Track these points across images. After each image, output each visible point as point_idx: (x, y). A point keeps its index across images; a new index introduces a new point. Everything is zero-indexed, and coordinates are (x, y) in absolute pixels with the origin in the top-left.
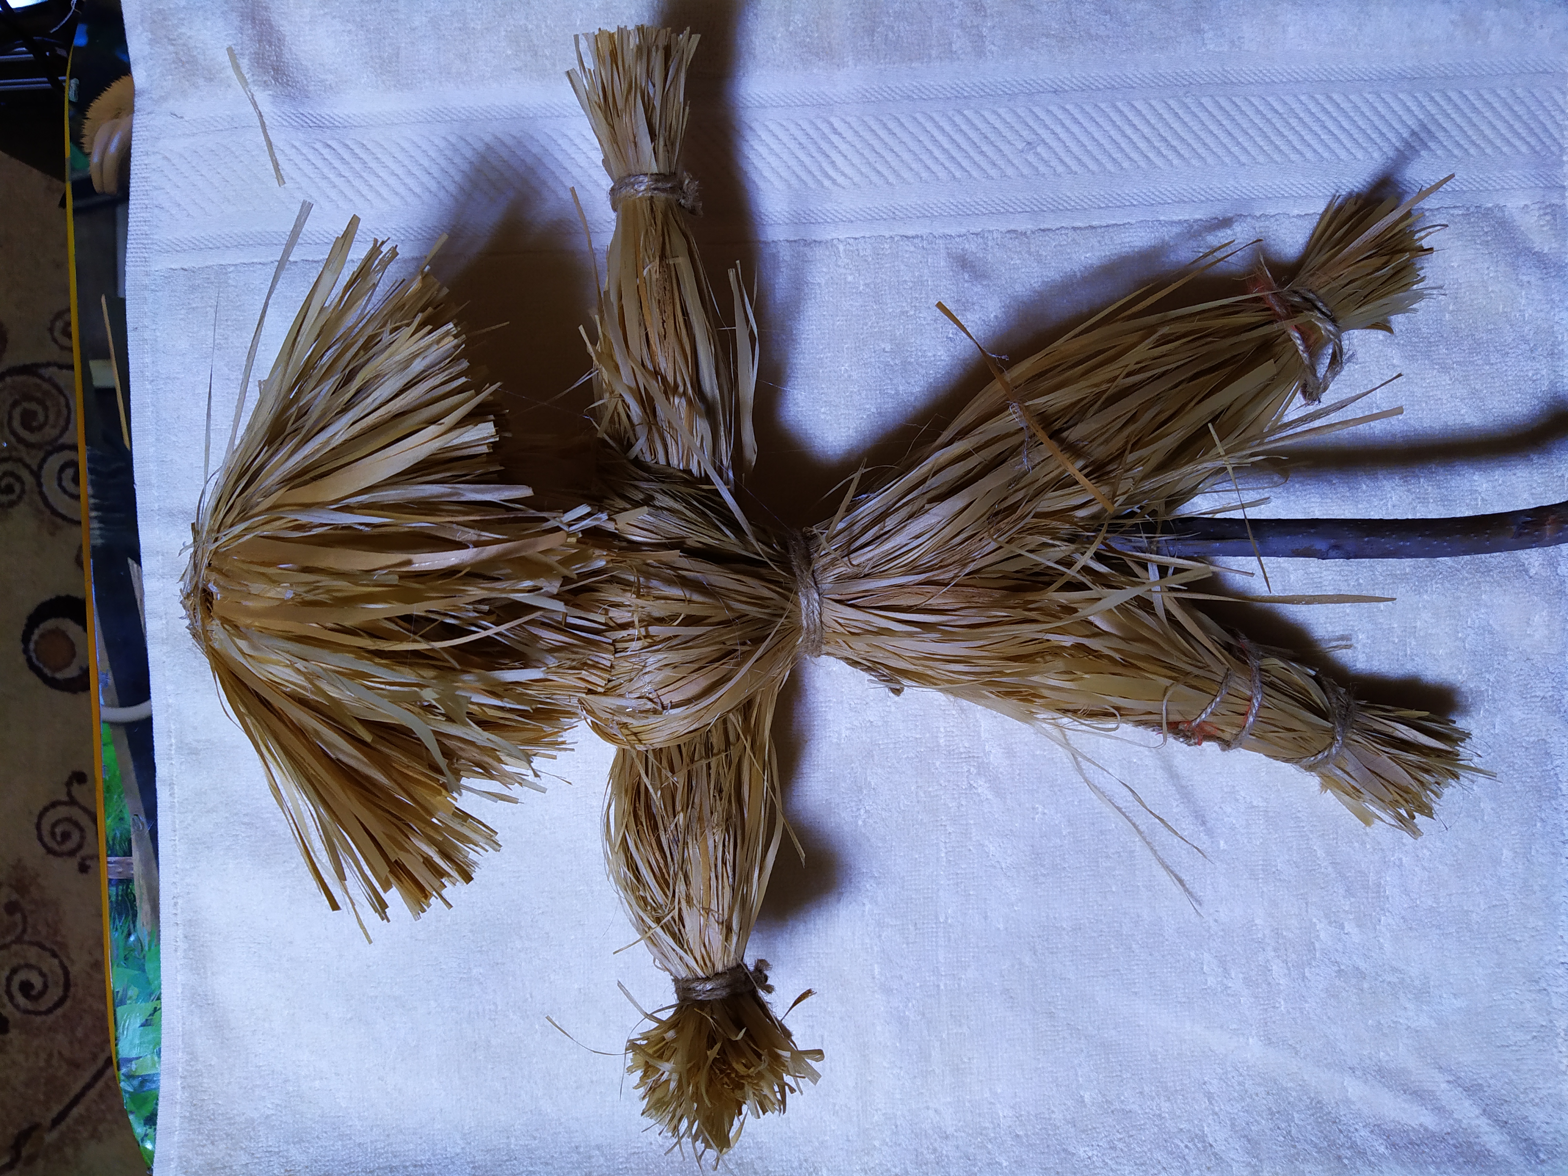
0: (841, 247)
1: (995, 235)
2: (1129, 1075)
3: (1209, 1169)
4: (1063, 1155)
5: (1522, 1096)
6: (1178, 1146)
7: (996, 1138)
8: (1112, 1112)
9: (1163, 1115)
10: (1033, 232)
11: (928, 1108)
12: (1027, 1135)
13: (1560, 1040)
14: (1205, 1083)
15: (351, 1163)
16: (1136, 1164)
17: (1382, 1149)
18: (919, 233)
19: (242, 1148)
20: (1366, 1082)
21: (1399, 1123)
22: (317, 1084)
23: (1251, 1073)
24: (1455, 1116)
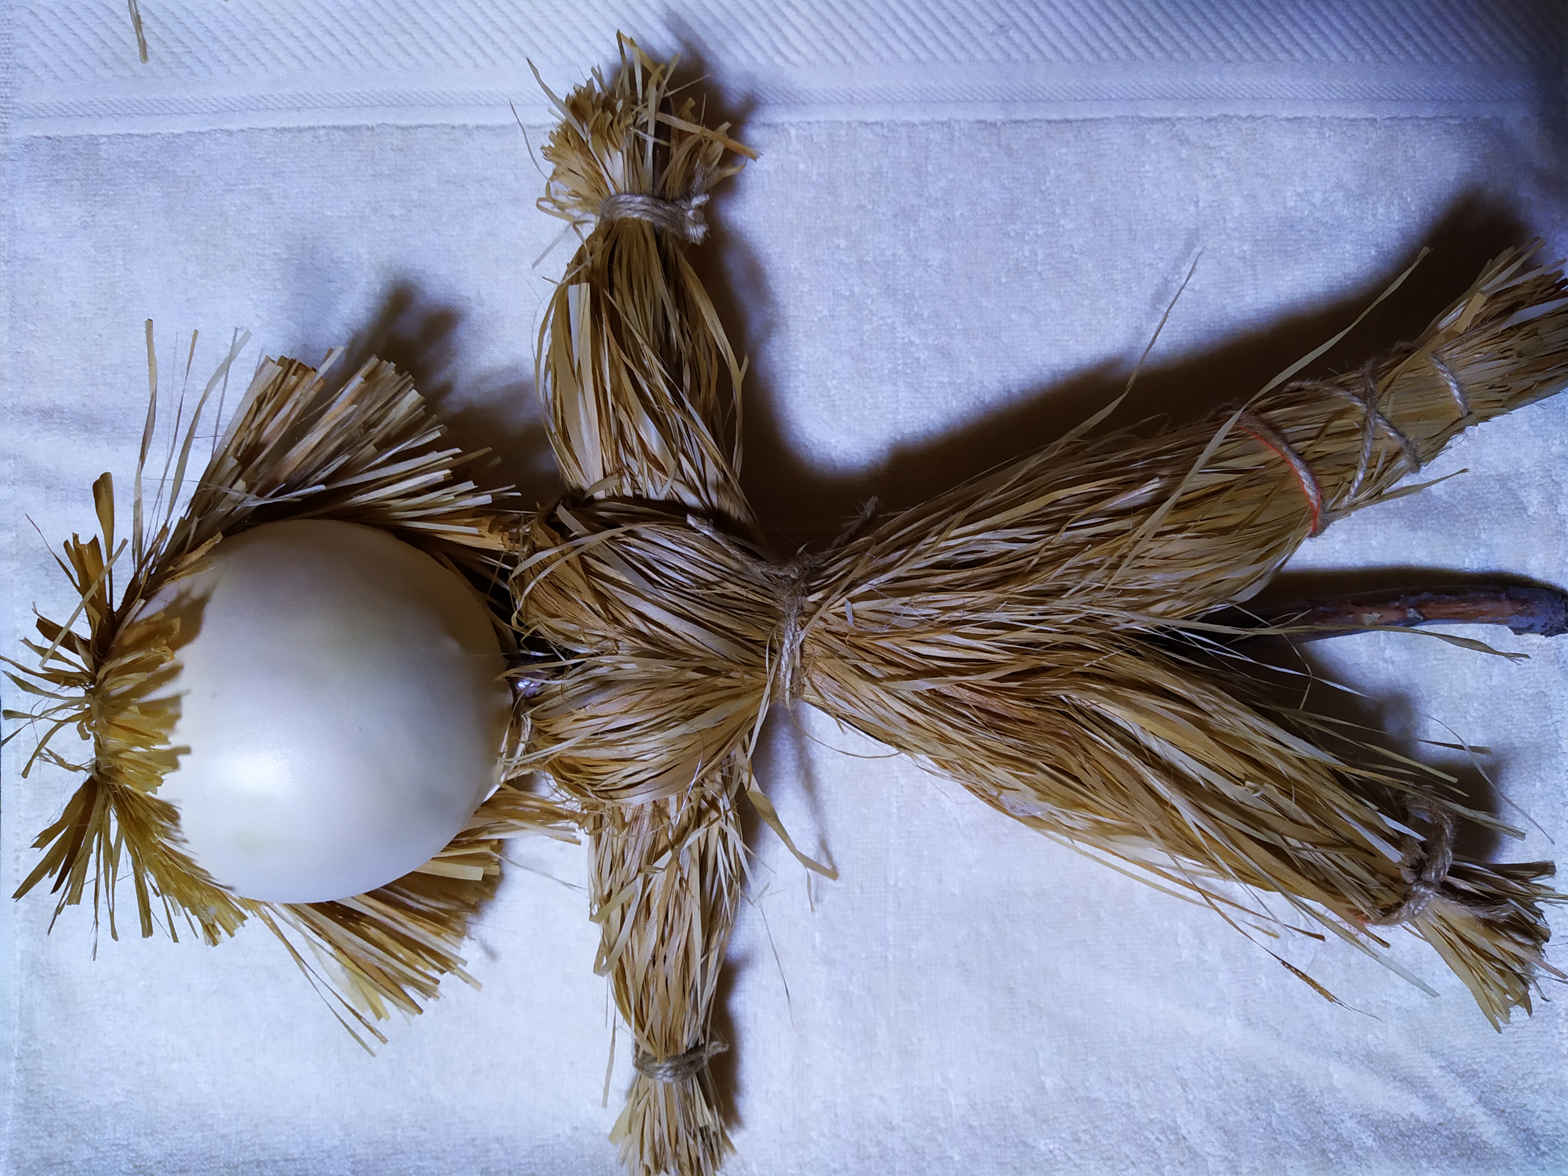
0: (793, 132)
1: (962, 124)
2: (1095, 1059)
3: (1182, 1164)
4: (1021, 1148)
5: (1520, 1082)
6: (1147, 1139)
7: (947, 1129)
8: (1076, 1100)
9: (1132, 1103)
10: (1003, 124)
11: (872, 1095)
12: (982, 1126)
13: (1561, 1021)
14: (1178, 1068)
15: (213, 1157)
16: (1102, 1159)
17: (1370, 1142)
18: (879, 119)
19: (84, 1141)
20: (1352, 1067)
21: (1388, 1113)
22: (175, 1066)
23: (1228, 1057)
24: (1448, 1104)
